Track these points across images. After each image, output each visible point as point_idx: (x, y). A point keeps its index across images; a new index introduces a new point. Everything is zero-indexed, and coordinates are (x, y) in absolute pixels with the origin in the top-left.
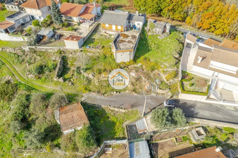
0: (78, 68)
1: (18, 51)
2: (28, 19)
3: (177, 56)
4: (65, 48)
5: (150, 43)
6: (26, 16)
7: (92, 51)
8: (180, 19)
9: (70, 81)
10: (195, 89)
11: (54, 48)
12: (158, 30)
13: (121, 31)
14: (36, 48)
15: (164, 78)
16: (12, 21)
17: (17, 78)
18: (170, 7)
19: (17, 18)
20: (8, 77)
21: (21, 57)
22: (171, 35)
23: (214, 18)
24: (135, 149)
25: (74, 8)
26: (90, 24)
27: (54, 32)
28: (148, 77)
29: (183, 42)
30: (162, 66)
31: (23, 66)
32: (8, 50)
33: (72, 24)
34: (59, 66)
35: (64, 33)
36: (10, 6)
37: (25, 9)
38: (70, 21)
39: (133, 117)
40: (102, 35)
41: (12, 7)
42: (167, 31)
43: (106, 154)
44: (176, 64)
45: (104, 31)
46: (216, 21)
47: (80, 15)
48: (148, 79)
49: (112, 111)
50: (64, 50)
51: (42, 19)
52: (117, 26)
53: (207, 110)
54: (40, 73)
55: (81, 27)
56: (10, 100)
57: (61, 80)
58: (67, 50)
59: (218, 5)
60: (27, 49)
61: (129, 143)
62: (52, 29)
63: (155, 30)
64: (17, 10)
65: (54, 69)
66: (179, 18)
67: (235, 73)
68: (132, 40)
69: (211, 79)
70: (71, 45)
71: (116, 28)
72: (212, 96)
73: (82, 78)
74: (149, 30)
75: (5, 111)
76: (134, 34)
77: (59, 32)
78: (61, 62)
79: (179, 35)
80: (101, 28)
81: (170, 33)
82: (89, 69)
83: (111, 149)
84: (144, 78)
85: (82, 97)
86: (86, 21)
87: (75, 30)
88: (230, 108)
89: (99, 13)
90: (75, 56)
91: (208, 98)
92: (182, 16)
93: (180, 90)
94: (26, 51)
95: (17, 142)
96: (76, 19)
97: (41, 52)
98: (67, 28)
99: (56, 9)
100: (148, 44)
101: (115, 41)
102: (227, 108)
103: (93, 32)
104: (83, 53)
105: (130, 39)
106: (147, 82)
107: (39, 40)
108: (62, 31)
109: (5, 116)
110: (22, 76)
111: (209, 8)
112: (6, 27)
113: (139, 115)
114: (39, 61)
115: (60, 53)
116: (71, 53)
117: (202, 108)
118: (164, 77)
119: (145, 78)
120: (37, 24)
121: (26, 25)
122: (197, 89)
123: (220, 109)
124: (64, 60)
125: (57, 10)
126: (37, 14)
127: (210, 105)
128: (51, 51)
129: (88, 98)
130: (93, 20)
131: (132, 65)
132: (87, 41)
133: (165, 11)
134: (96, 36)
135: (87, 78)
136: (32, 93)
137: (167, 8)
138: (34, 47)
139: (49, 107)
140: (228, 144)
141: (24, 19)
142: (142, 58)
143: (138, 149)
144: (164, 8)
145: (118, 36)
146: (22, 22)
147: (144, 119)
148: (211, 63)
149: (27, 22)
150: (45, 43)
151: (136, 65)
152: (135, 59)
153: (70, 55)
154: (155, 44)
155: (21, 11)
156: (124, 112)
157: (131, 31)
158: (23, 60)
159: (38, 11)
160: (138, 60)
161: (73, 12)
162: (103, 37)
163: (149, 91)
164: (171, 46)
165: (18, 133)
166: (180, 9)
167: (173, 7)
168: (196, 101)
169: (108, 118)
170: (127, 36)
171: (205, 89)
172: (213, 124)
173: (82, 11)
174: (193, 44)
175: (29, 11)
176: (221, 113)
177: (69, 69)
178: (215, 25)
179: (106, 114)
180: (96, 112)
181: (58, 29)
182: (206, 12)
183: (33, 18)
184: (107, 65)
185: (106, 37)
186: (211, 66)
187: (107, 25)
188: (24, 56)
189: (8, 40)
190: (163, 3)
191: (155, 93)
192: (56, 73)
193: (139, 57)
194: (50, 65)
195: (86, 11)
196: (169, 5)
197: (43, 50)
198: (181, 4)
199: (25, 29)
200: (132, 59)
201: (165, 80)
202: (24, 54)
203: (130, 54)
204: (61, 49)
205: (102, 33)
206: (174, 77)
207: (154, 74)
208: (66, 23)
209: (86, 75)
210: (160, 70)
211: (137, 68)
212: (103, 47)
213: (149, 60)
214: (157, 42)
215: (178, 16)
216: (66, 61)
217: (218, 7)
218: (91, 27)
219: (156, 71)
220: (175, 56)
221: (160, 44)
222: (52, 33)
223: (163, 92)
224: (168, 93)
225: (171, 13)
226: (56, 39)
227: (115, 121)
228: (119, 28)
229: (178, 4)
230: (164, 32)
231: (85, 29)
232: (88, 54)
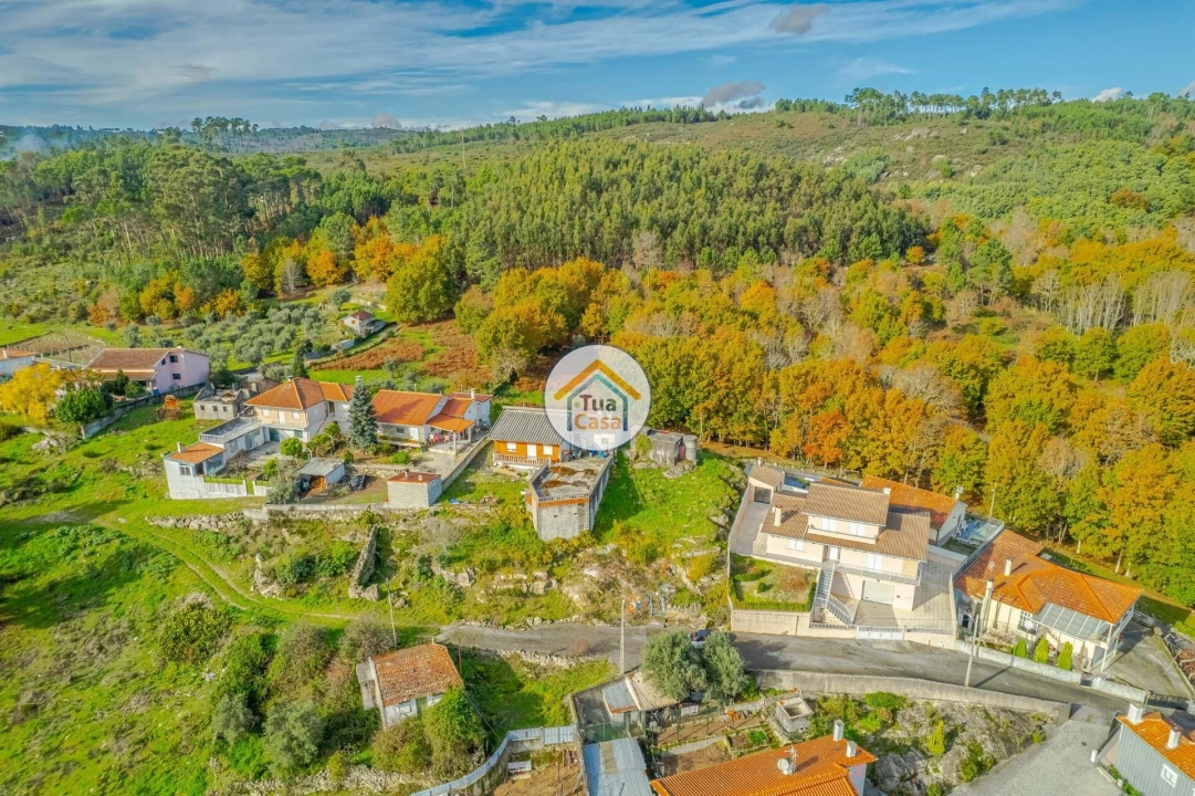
0: (426, 561)
1: (229, 524)
2: (259, 440)
3: (722, 520)
4: (386, 506)
5: (642, 490)
6: (256, 432)
7: (469, 512)
8: (749, 437)
9: (399, 596)
10: (774, 597)
11: (350, 507)
12: (661, 453)
13: (554, 462)
14: (292, 509)
15: (686, 580)
16: (218, 444)
17: (224, 597)
18: (712, 403)
19: (232, 435)
20: (196, 596)
21: (237, 541)
22: (702, 468)
23: (847, 429)
24: (602, 760)
25: (414, 404)
26: (459, 447)
27: (346, 468)
28: (638, 578)
29: (742, 485)
30: (676, 545)
31: (244, 564)
32: (194, 525)
33: (403, 447)
34: (364, 554)
35: (379, 473)
36: (209, 406)
37: (258, 410)
38: (401, 440)
39: (594, 680)
40: (496, 474)
41: (215, 409)
42: (690, 456)
43: (514, 782)
44: (718, 539)
45: (500, 463)
46: (857, 438)
47: (429, 422)
48: (637, 585)
49: (532, 667)
50: (382, 513)
51: (305, 438)
52: (539, 445)
53: (816, 653)
54: (301, 579)
55: (430, 456)
56: (205, 653)
57: (371, 594)
58: (390, 511)
59: (853, 391)
60: (258, 516)
61: (586, 741)
62: (343, 461)
63: (655, 456)
64: (228, 414)
65: (349, 565)
66: (744, 433)
67: (873, 542)
68: (585, 480)
69: (819, 569)
70: (406, 498)
71: (540, 452)
72: (830, 617)
73: (436, 584)
74: (637, 457)
75: (185, 692)
76: (593, 466)
77: (362, 469)
78: (371, 545)
79: (727, 468)
80: (493, 455)
81: (700, 463)
82: (460, 559)
83: (527, 766)
84: (624, 583)
85: (439, 632)
86: (447, 438)
87: (415, 463)
88: (884, 647)
89: (486, 419)
90: (414, 529)
91: (818, 621)
92: (754, 428)
93: (731, 604)
94: (255, 523)
95: (229, 767)
96: (415, 434)
97: (308, 522)
98: (391, 458)
99: (365, 403)
100: (634, 491)
101: (537, 483)
102: (875, 646)
103: (469, 466)
104: (441, 519)
105: (579, 477)
106: (634, 591)
107: (305, 488)
108: (375, 466)
109: (181, 705)
110: (240, 592)
111: (829, 401)
112: (201, 457)
113: (612, 672)
114: (296, 546)
115: (371, 521)
116: (405, 520)
117: (801, 651)
118: (683, 574)
119: (629, 581)
120: (295, 450)
121: (252, 455)
122: (781, 596)
123: (858, 650)
124: (381, 541)
125: (365, 408)
126: (291, 422)
127: (828, 641)
128: (340, 518)
129: (457, 634)
130: (466, 438)
131: (589, 550)
132: (451, 489)
133: (698, 414)
134: (479, 477)
135: (452, 585)
136: (277, 632)
137: (701, 406)
138: (285, 508)
139: (336, 663)
140: (885, 740)
141: (248, 438)
142: (618, 526)
143: (610, 762)
144: (692, 408)
145: (546, 472)
146: (242, 445)
147: (627, 681)
148: (809, 523)
149: (255, 449)
150: (319, 500)
151: (600, 550)
152: (598, 530)
153: (402, 527)
154: (654, 492)
155: (243, 418)
156: (567, 667)
157: (582, 460)
158: (244, 550)
159: (296, 415)
160: (607, 535)
161: (410, 415)
162: (498, 479)
163: (641, 616)
164: (703, 491)
165: (231, 735)
166: (743, 409)
167: (721, 401)
168: (785, 634)
169: (521, 686)
170: (572, 472)
171: (803, 597)
172: (833, 689)
173: (437, 411)
174: (772, 488)
175: (266, 417)
176: (857, 658)
177: (395, 569)
178: (859, 449)
179: (512, 674)
180: (480, 668)
181: (361, 461)
182: (821, 412)
183: (273, 435)
184: (514, 548)
185: (508, 479)
186: (811, 531)
187: (512, 447)
188: (247, 539)
189: (196, 497)
190: (687, 392)
191: (658, 619)
192: (356, 575)
193: (609, 526)
194: (338, 551)
195: (449, 410)
196: (706, 398)
197: (315, 516)
198: (743, 393)
199: (250, 465)
200: (586, 529)
201: (690, 585)
202: (247, 533)
203: (581, 514)
204: (373, 510)
205: (495, 470)
206: (714, 571)
207: (657, 572)
208: (386, 444)
209: (448, 575)
210: (673, 557)
211: (605, 557)
212: (500, 502)
213: (639, 532)
214: (661, 487)
215: (741, 429)
216: (388, 543)
217: (853, 398)
218: (463, 456)
219: (661, 561)
220: (714, 519)
221: (670, 490)
222: (341, 472)
223: (683, 617)
224: (698, 616)
225: (715, 421)
226: (352, 489)
227: (540, 692)
228: (548, 451)
229: (735, 395)
230: (679, 459)
231: (445, 459)
232: (454, 521)
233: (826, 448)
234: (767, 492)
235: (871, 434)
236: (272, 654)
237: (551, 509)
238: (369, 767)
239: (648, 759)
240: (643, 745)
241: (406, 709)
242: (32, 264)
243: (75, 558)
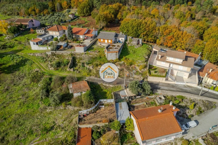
0: (83, 63)
1: (43, 55)
2: (50, 38)
3: (147, 57)
4: (75, 52)
5: (130, 50)
6: (49, 36)
7: (92, 54)
8: (152, 41)
9: (78, 71)
10: (158, 74)
11: (68, 52)
12: (134, 42)
13: (111, 44)
14: (56, 52)
15: (138, 70)
16: (41, 39)
17: (42, 70)
18: (145, 33)
19: (44, 37)
20: (37, 69)
21: (45, 59)
22: (143, 46)
23: (174, 39)
24: (119, 106)
25: (81, 31)
26: (91, 40)
27: (67, 44)
28: (128, 69)
29: (151, 50)
30: (136, 62)
31: (46, 64)
32: (37, 55)
33: (79, 40)
34: (70, 62)
35: (74, 45)
36: (39, 31)
37: (49, 32)
38: (78, 38)
39: (118, 90)
40: (98, 46)
41: (41, 31)
42: (140, 43)
43: (101, 110)
44: (146, 61)
45: (99, 44)
46: (176, 41)
47: (84, 34)
48: (128, 70)
49: (105, 86)
50: (74, 53)
51: (59, 38)
52: (108, 40)
53: (166, 86)
54: (58, 66)
55: (85, 42)
56: (38, 81)
57: (72, 70)
58: (76, 53)
60: (49, 53)
61: (116, 102)
62: (66, 42)
63: (133, 43)
64: (43, 33)
65: (68, 64)
66: (151, 40)
67: (181, 63)
68: (118, 48)
69: (168, 69)
70: (79, 50)
71: (108, 41)
72: (170, 79)
73: (85, 69)
74: (129, 43)
75: (35, 88)
76: (119, 45)
77: (70, 44)
78: (72, 60)
79: (148, 46)
80: (98, 42)
81: (142, 45)
82: (90, 63)
83: (103, 106)
84: (125, 70)
85: (86, 78)
86: (88, 38)
87: (82, 43)
88: (181, 86)
89: (97, 35)
90: (81, 57)
91: (167, 80)
92: (153, 39)
93: (148, 75)
94: (49, 55)
95: (43, 103)
96: (81, 37)
97: (59, 55)
98: (76, 42)
99: (70, 30)
100: (128, 51)
101: (107, 48)
102: (179, 86)
103: (93, 44)
104: (87, 55)
105: (116, 47)
106: (127, 71)
107: (58, 48)
108: (73, 44)
109: (34, 91)
110: (46, 69)
111: (170, 33)
112: (37, 41)
113: (122, 88)
114: (57, 60)
115: (72, 55)
116: (79, 55)
117: (163, 86)
118: (138, 69)
119: (126, 69)
120: (56, 40)
121: (48, 41)
122: (159, 74)
123: (175, 86)
124: (74, 59)
125: (71, 31)
126: (56, 34)
127: (169, 84)
128: (66, 54)
129: (89, 79)
130: (92, 38)
131: (118, 63)
132: (89, 49)
133: (142, 35)
134: (95, 47)
135: (89, 69)
136: (53, 77)
137: (142, 34)
138: (54, 52)
139: (64, 84)
140: (180, 105)
141: (47, 37)
142: (124, 58)
143: (121, 107)
144: (140, 34)
145: (109, 46)
146: (46, 39)
147: (125, 90)
148: (167, 59)
149: (49, 40)
150: (61, 50)
151: (120, 63)
152: (120, 58)
153: (78, 56)
154: (132, 51)
155: (46, 33)
156: (112, 87)
157: (117, 43)
158: (46, 60)
159: (57, 33)
160: (122, 59)
161: (80, 33)
162: (99, 47)
163: (128, 77)
164: (143, 51)
165: (43, 97)
166: (151, 35)
167: (147, 33)
168: (159, 82)
169: (102, 90)
170: (115, 46)
171: (164, 74)
172: (170, 94)
173: (86, 32)
174: (158, 51)
175: (51, 33)
176: (175, 88)
177: (77, 65)
179: (101, 88)
180: (94, 86)
181: (70, 42)
182: (168, 36)
183: (53, 37)
184: (102, 62)
185: (101, 47)
186: (167, 60)
187: (102, 40)
188: (47, 58)
189: (37, 49)
190: (140, 31)
191: (132, 77)
192: (69, 66)
193: (122, 57)
194: (65, 61)
195: (89, 32)
196: (144, 32)
197: (60, 54)
198: (152, 31)
199: (48, 43)
200: (117, 58)
201: (139, 71)
202: (47, 57)
203: (116, 55)
204: (72, 53)
205: (98, 45)
206: (145, 68)
207: (132, 68)
208: (75, 39)
209: (88, 67)
210: (136, 65)
211: (121, 64)
212: (99, 52)
213: (129, 59)
214: (134, 50)
215: (151, 39)
216: (75, 60)
217: (176, 33)
218: (92, 42)
219: (133, 66)
220: (145, 57)
221: (136, 51)
222: (66, 45)
223: (138, 77)
224: (141, 77)
225: (145, 37)
226: (68, 48)
227: (107, 91)
228: (110, 41)
229: (150, 32)
230: (138, 44)
231: (88, 43)
232: (89, 55)
233: (169, 44)
234: (157, 52)
235: (179, 41)
236: (51, 82)
237: (110, 53)
238: (71, 105)
239: (129, 106)
240: (128, 104)
241: (78, 94)
242: (8, 3)
243: (14, 61)
